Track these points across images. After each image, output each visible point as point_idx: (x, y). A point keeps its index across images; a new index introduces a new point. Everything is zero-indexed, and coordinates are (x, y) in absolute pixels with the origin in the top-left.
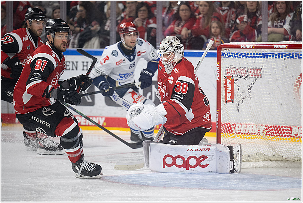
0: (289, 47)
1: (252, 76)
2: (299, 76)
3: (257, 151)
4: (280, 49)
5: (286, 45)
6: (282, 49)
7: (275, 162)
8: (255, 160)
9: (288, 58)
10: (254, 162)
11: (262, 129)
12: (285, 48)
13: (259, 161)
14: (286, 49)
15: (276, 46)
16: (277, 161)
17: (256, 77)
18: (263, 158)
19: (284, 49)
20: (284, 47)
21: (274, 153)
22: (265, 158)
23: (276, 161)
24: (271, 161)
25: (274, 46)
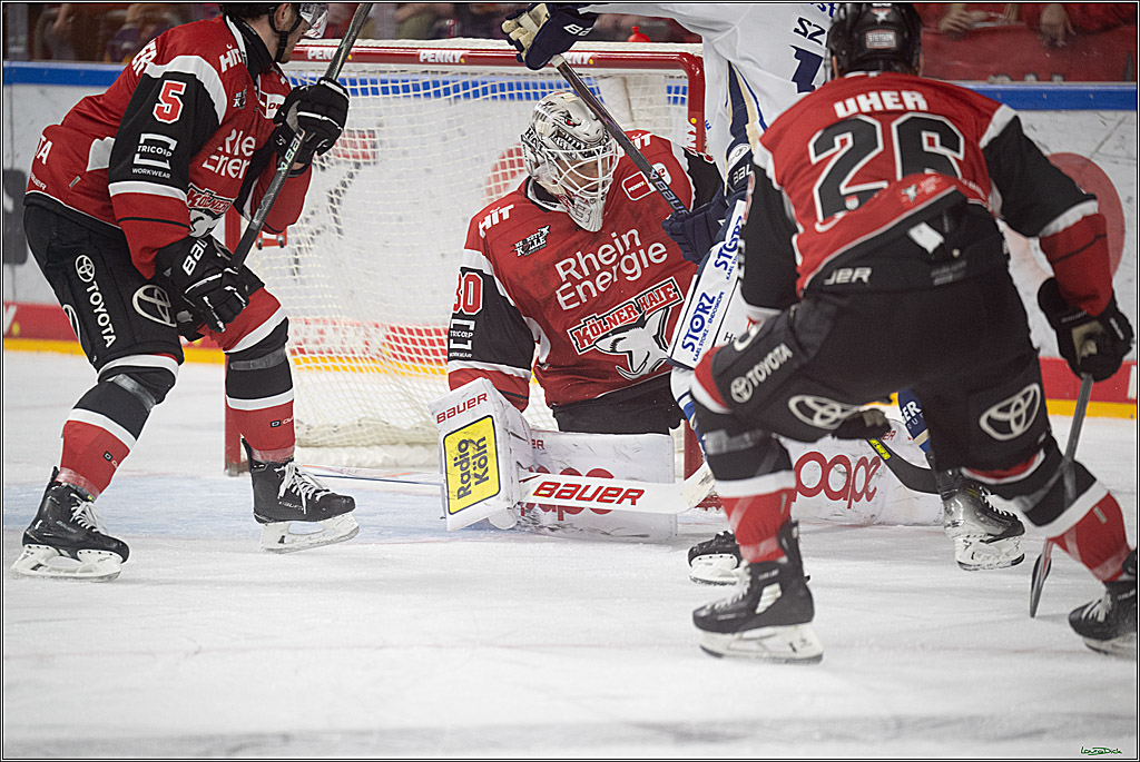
0: (472, 59)
1: (348, 157)
2: (504, 157)
3: (364, 412)
4: (440, 63)
5: (462, 52)
6: (449, 63)
7: (421, 448)
8: (354, 443)
9: (466, 96)
10: (353, 448)
11: (378, 338)
12: (457, 61)
13: (368, 446)
14: (460, 63)
15: (429, 53)
16: (429, 447)
17: (361, 161)
18: (382, 434)
19: (454, 64)
20: (454, 59)
21: (418, 420)
22: (390, 435)
23: (424, 444)
24: (410, 444)
25: (419, 55)
